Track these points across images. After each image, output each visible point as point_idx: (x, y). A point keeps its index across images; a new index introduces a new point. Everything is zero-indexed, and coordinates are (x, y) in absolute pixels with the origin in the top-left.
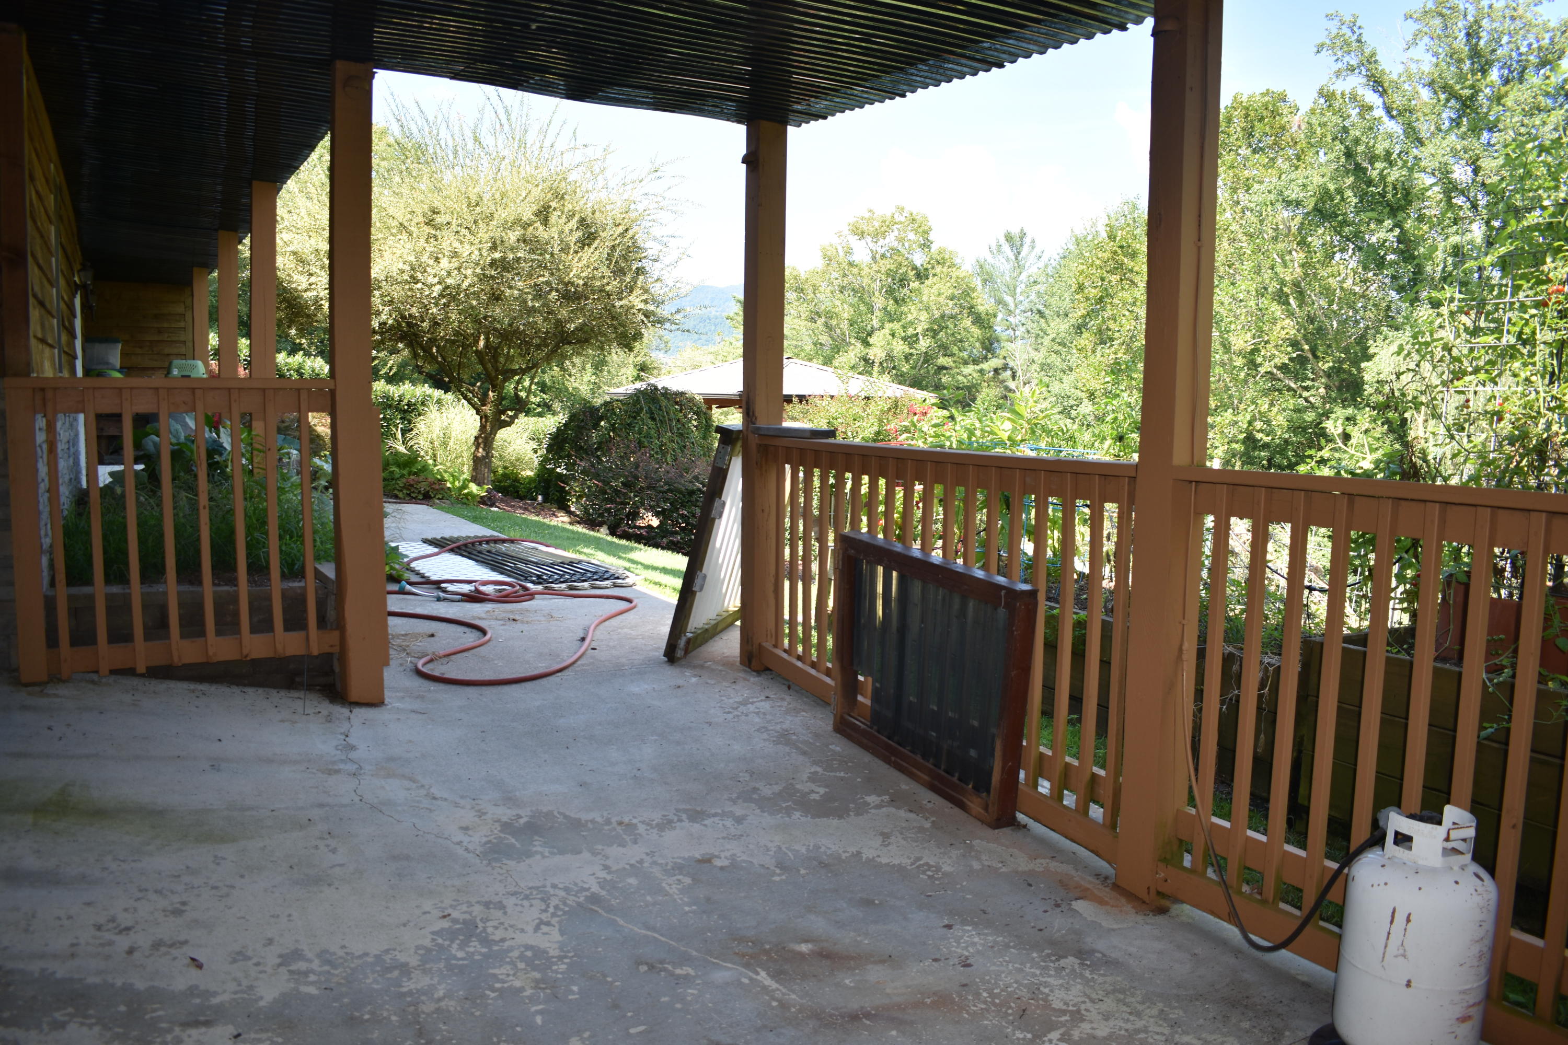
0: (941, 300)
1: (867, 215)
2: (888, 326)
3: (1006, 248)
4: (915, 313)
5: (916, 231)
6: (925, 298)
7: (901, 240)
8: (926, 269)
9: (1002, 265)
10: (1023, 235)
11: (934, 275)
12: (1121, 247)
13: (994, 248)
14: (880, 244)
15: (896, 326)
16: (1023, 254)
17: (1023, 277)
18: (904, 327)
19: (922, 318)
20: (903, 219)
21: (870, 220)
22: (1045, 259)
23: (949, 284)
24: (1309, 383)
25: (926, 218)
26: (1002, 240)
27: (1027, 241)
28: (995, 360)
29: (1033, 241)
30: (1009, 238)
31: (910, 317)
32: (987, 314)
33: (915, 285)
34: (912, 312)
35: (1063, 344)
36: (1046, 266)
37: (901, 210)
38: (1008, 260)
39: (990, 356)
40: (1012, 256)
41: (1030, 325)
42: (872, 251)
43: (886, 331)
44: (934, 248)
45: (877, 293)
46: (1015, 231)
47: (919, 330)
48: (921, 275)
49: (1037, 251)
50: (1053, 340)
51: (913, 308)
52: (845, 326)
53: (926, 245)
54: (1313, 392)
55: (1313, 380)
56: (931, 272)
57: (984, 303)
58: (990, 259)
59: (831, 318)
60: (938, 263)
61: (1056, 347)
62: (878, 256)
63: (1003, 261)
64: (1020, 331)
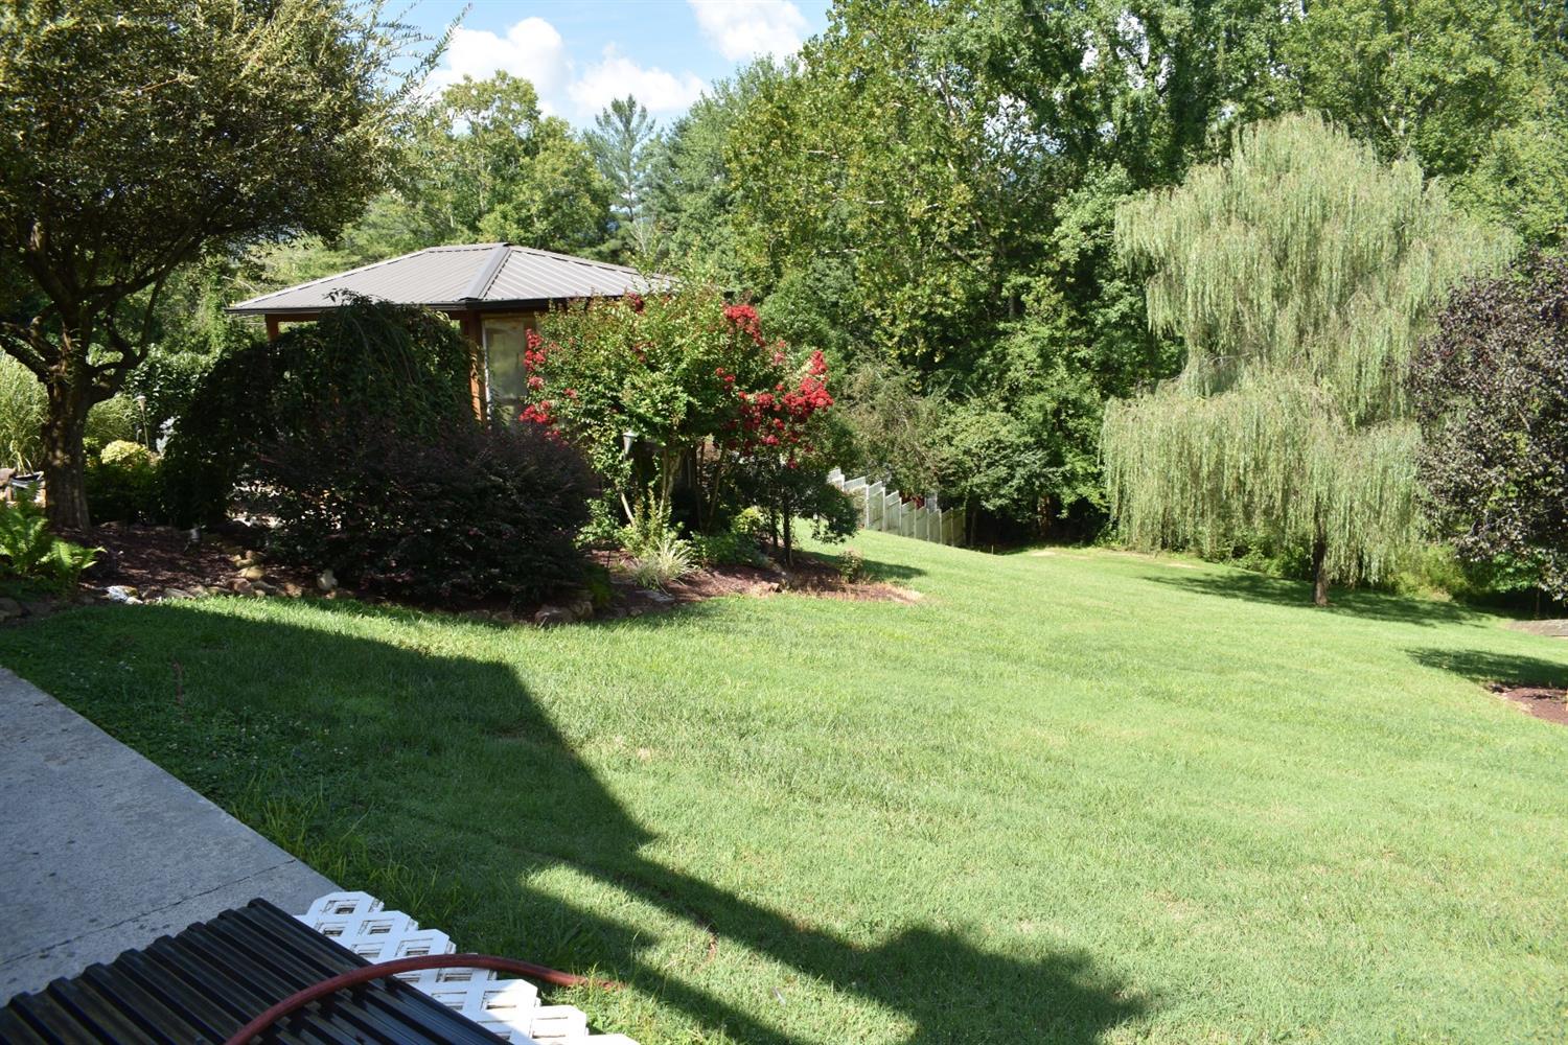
0: (558, 176)
1: (463, 83)
2: (499, 208)
3: (615, 119)
4: (528, 193)
5: (520, 100)
6: (538, 175)
7: (504, 110)
8: (535, 143)
9: (611, 137)
10: (632, 103)
11: (546, 149)
12: (780, 108)
13: (602, 118)
14: (481, 115)
15: (507, 207)
16: (633, 124)
17: (637, 149)
18: (515, 208)
19: (537, 198)
20: (504, 87)
21: (468, 88)
22: (656, 129)
23: (562, 159)
24: (976, 251)
25: (530, 86)
26: (610, 110)
27: (638, 109)
28: (613, 241)
29: (644, 110)
30: (617, 106)
31: (522, 198)
32: (605, 191)
33: (525, 160)
34: (523, 192)
35: (702, 220)
36: (659, 137)
37: (503, 76)
38: (617, 131)
39: (607, 237)
40: (621, 126)
41: (650, 201)
42: (472, 123)
43: (496, 214)
44: (542, 118)
45: (482, 172)
46: (623, 99)
47: (534, 210)
48: (531, 149)
49: (649, 120)
50: (691, 216)
51: (524, 188)
52: (448, 209)
53: (532, 115)
54: (981, 260)
55: (979, 248)
56: (542, 146)
57: (599, 180)
58: (599, 132)
59: (431, 201)
60: (549, 136)
61: (695, 223)
62: (480, 129)
63: (613, 132)
64: (638, 208)
